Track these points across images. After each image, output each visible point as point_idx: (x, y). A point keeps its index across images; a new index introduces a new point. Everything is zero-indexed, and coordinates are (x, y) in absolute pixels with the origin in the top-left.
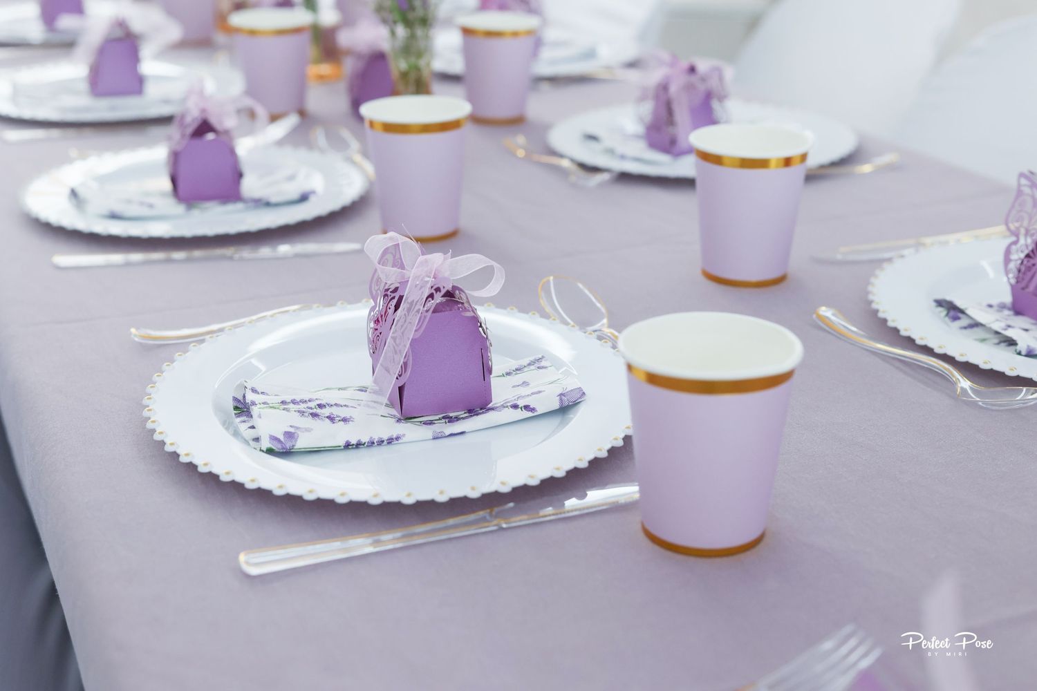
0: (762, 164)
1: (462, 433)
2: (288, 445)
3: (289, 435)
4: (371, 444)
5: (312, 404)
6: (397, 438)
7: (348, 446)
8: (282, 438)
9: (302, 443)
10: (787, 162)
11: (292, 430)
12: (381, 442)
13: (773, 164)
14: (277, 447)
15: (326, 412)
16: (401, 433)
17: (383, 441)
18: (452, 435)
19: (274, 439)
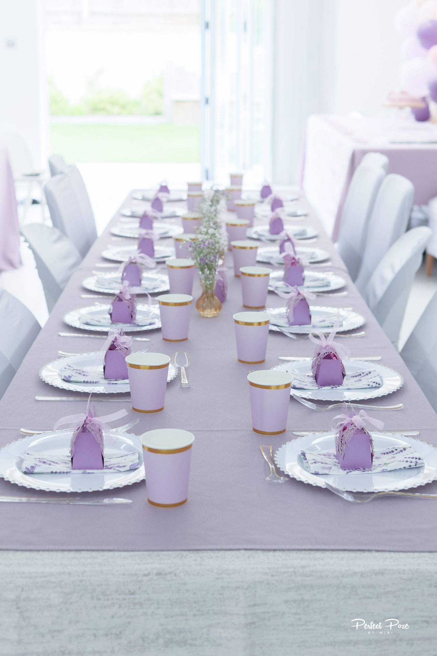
0: (251, 324)
1: (116, 384)
2: (69, 379)
3: (70, 377)
4: (91, 382)
5: (81, 371)
6: (98, 382)
7: (84, 382)
8: (67, 377)
9: (72, 379)
10: (260, 324)
11: (71, 376)
12: (93, 382)
13: (255, 324)
14: (65, 379)
15: (83, 373)
16: (99, 381)
17: (94, 382)
18: (113, 384)
19: (65, 377)
